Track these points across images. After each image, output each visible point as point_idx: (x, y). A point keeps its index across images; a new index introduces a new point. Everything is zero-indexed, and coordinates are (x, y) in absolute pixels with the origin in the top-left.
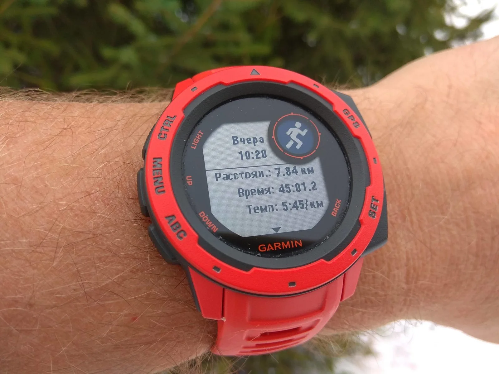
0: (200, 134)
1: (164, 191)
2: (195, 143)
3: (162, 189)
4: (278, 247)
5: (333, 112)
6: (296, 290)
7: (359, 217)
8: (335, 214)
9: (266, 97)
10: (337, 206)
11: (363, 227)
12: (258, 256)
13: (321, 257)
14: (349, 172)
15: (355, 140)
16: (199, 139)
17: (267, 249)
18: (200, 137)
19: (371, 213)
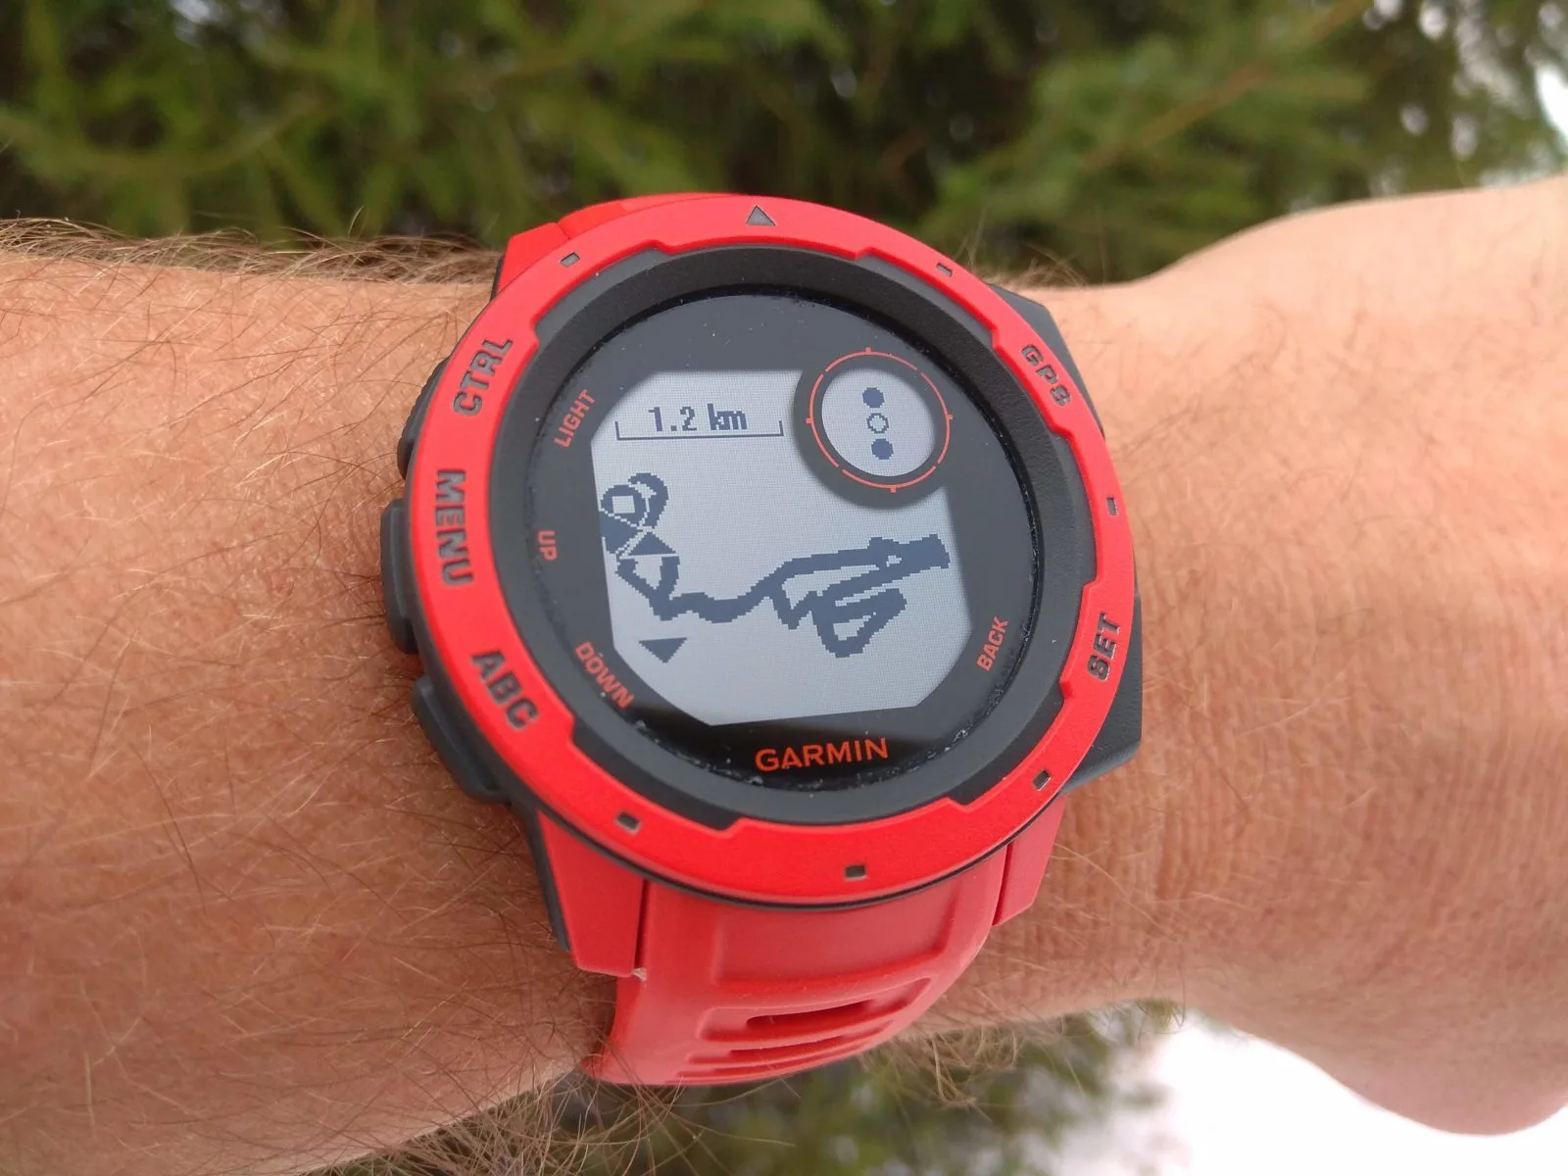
0: (584, 401)
1: (469, 575)
2: (568, 429)
3: (461, 569)
4: (816, 756)
5: (991, 351)
6: (866, 889)
7: (1060, 675)
8: (987, 664)
9: (792, 295)
10: (995, 637)
11: (1069, 706)
12: (754, 783)
13: (946, 790)
14: (1034, 538)
15: (1057, 442)
16: (582, 415)
17: (781, 763)
18: (582, 410)
19: (1094, 665)
